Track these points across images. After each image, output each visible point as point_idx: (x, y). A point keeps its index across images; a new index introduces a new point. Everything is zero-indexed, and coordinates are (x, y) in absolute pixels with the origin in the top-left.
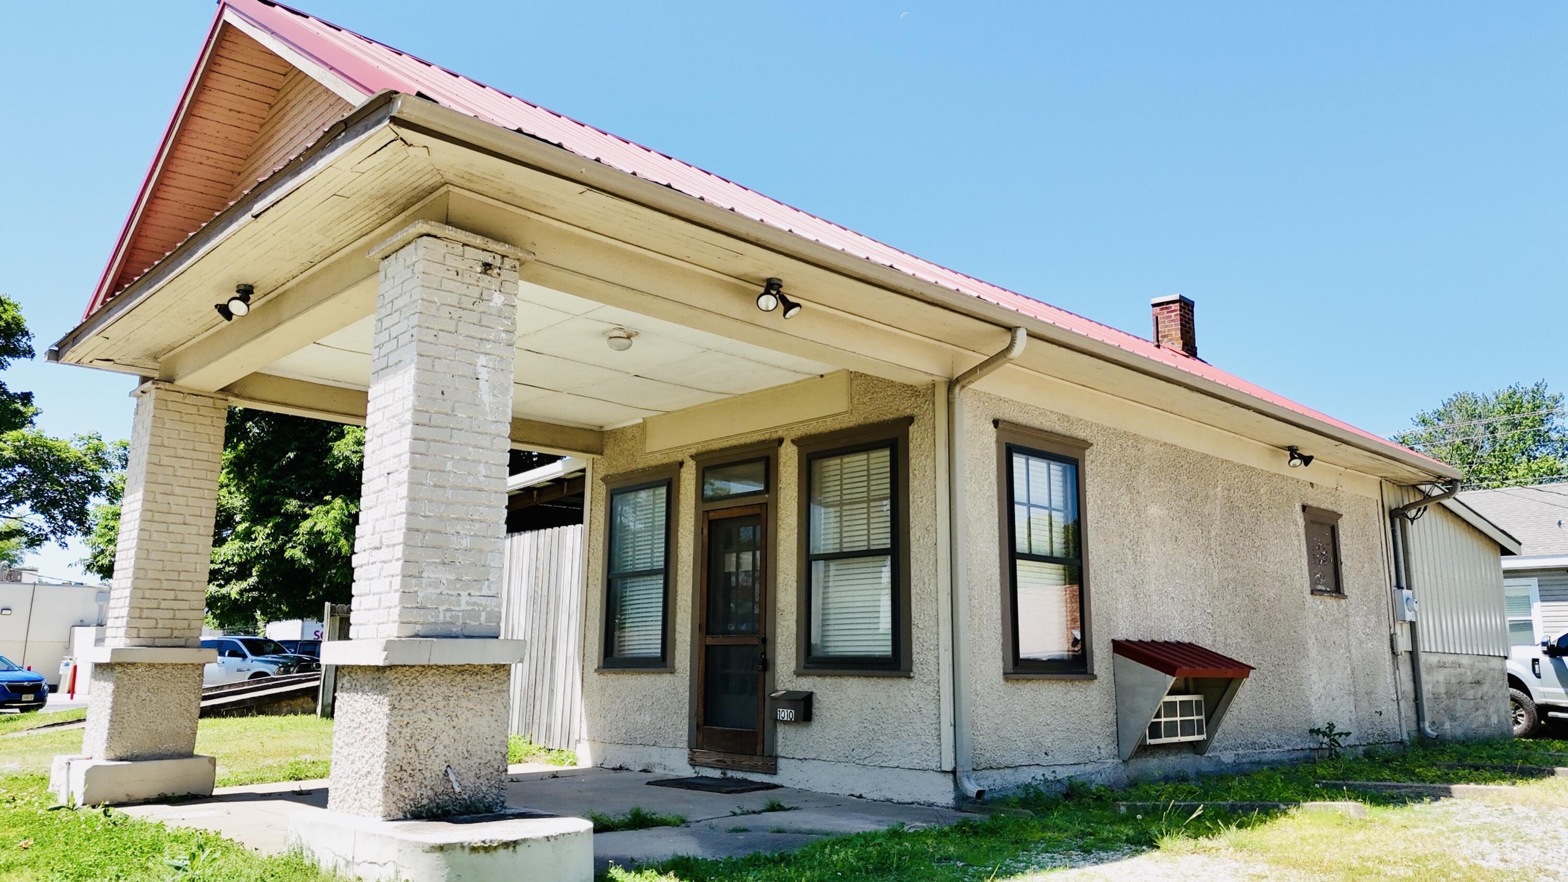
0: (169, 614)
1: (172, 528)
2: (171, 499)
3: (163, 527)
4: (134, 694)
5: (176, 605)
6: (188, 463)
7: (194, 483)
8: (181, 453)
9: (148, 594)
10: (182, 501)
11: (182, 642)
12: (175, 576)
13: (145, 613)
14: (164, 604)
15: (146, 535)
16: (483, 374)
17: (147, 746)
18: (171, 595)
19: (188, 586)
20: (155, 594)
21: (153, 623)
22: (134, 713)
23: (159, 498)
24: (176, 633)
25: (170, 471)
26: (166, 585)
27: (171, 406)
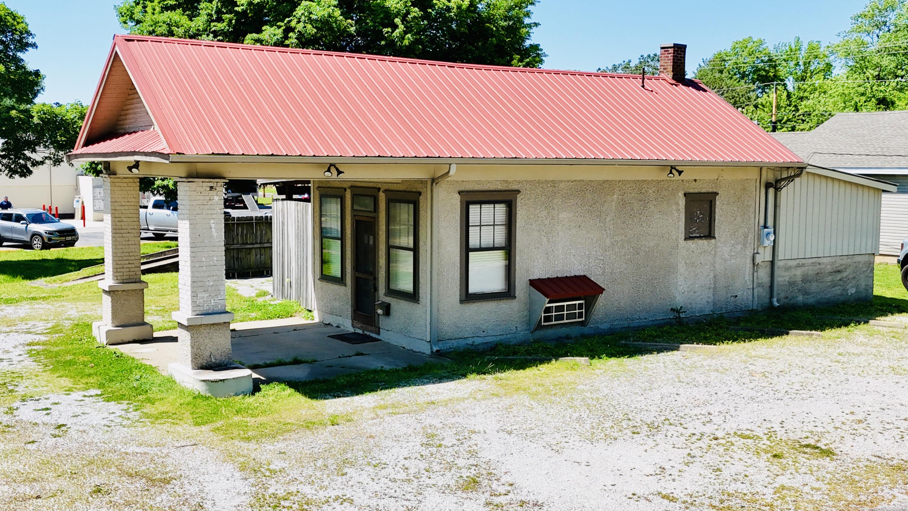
0: (128, 270)
1: (124, 235)
2: (122, 223)
3: (121, 235)
4: (119, 302)
5: (130, 266)
6: (126, 208)
7: (130, 215)
8: (123, 204)
9: (118, 262)
10: (126, 223)
11: (134, 280)
12: (128, 254)
13: (119, 270)
14: (125, 266)
15: (114, 239)
16: (213, 226)
17: (126, 322)
18: (127, 262)
19: (133, 258)
20: (121, 262)
21: (122, 274)
22: (120, 309)
23: (118, 223)
24: (131, 277)
25: (120, 212)
26: (125, 258)
27: (117, 184)
